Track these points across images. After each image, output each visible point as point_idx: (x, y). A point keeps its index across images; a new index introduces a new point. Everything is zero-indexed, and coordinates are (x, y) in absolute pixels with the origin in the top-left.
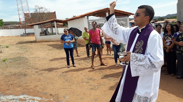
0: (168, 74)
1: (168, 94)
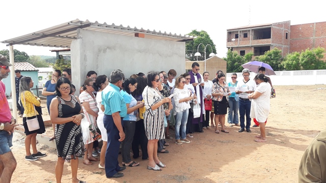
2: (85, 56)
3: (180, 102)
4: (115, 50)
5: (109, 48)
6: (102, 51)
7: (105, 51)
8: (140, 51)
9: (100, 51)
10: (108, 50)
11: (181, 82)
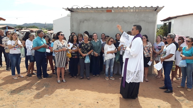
0: (72, 77)
1: (86, 91)
2: (73, 25)
3: (108, 53)
4: (89, 21)
5: (86, 20)
6: (82, 22)
7: (83, 22)
8: (107, 21)
9: (81, 22)
10: (85, 21)
11: (110, 41)
